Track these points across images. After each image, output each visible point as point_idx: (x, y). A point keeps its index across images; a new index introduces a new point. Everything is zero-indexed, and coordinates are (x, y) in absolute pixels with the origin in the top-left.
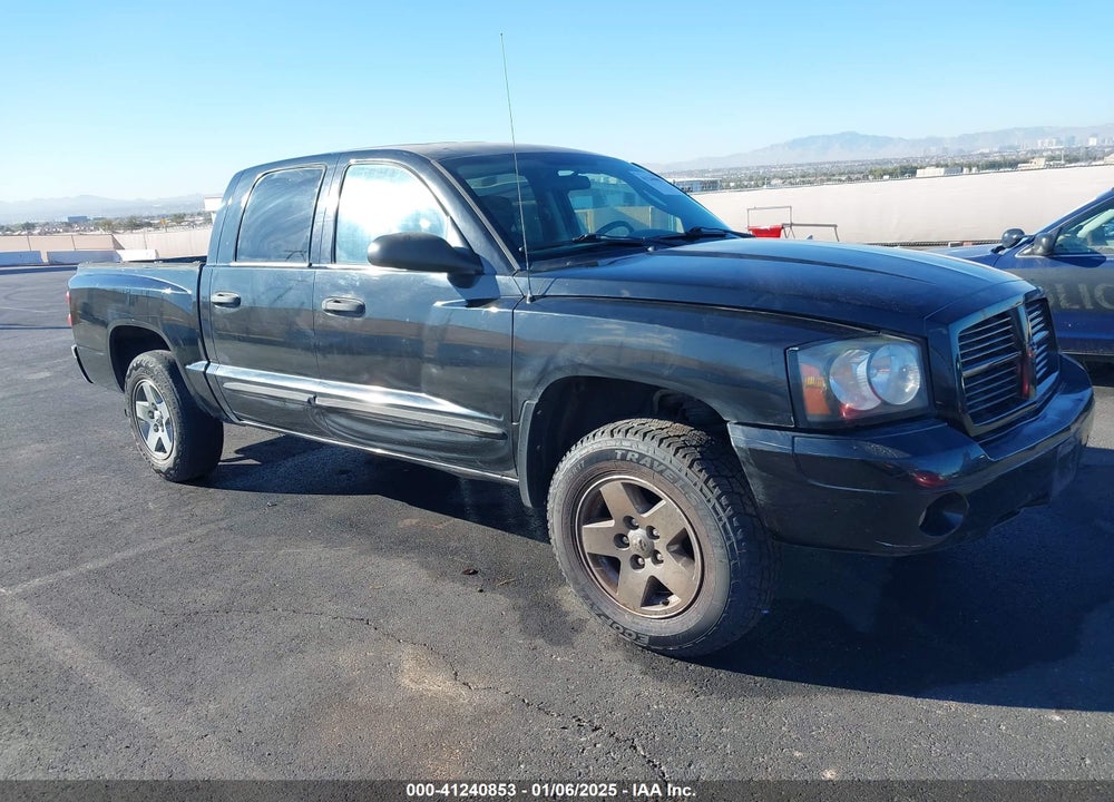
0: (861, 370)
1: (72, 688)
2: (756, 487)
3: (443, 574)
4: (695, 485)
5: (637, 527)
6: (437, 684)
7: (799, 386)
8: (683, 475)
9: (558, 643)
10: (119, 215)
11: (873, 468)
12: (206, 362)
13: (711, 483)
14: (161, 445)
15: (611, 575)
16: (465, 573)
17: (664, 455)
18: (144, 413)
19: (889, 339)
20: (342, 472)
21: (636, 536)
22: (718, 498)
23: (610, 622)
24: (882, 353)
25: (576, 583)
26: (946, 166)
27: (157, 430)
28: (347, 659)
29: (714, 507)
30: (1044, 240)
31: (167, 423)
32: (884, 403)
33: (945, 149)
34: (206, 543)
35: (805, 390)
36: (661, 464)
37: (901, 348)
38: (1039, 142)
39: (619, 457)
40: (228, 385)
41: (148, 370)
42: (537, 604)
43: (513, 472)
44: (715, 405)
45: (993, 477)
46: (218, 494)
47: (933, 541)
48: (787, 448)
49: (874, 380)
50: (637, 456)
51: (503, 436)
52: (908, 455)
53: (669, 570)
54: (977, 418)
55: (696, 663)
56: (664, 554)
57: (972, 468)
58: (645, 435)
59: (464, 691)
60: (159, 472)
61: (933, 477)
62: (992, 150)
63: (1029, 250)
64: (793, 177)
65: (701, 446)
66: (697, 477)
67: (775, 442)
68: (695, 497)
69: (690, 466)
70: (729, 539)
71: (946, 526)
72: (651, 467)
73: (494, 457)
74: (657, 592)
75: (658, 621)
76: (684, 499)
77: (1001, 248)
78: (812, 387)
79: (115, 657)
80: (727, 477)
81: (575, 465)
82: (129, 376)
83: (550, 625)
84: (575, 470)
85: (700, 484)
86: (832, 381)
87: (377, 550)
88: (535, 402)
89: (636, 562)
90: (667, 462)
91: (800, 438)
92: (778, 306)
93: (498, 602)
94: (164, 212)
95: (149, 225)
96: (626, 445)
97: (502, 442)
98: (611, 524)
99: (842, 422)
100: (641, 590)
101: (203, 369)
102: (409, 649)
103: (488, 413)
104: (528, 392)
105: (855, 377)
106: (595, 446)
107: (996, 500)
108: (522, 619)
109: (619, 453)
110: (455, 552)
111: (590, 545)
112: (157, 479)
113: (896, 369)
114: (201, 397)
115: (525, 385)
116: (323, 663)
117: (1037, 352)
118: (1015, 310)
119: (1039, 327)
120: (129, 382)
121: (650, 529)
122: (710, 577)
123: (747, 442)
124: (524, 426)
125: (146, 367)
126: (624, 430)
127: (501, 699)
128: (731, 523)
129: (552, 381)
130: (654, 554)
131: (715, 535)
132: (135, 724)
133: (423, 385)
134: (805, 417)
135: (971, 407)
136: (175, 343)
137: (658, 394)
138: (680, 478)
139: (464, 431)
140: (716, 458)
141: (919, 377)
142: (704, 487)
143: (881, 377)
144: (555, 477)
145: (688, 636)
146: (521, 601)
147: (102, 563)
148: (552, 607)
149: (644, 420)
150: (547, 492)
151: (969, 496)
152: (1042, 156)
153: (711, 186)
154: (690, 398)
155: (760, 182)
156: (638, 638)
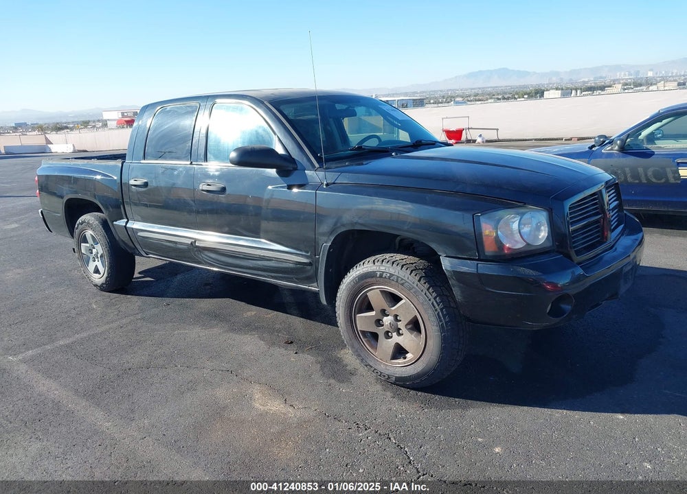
0: (515, 226)
1: (62, 413)
2: (457, 292)
3: (273, 344)
4: (422, 291)
5: (388, 315)
6: (275, 406)
7: (481, 234)
8: (415, 286)
9: (343, 382)
10: (47, 121)
11: (522, 280)
12: (126, 220)
13: (431, 290)
14: (98, 269)
15: (373, 342)
16: (286, 343)
17: (404, 274)
18: (86, 251)
19: (531, 208)
20: (206, 284)
21: (387, 320)
22: (435, 298)
23: (373, 369)
24: (527, 216)
25: (353, 347)
26: (562, 89)
27: (94, 261)
28: (222, 393)
29: (433, 304)
30: (619, 142)
31: (101, 256)
32: (528, 244)
33: (562, 79)
34: (129, 327)
35: (484, 238)
36: (402, 279)
37: (538, 213)
38: (618, 74)
39: (378, 275)
40: (140, 234)
41: (89, 225)
42: (329, 360)
43: (315, 284)
44: (433, 246)
45: (588, 284)
46: (134, 298)
47: (555, 320)
48: (473, 270)
49: (522, 231)
50: (388, 275)
51: (310, 264)
52: (540, 273)
53: (407, 339)
54: (578, 253)
55: (421, 391)
56: (404, 330)
57: (576, 280)
58: (393, 263)
59: (291, 410)
60: (96, 285)
61: (555, 285)
62: (589, 79)
63: (610, 148)
64: (469, 96)
65: (425, 269)
66: (424, 286)
67: (467, 267)
68: (422, 298)
69: (419, 281)
70: (441, 321)
71: (562, 312)
72: (397, 281)
73: (304, 276)
74: (400, 352)
75: (400, 368)
76: (415, 299)
77: (593, 146)
78: (487, 235)
79: (85, 395)
80: (440, 287)
81: (352, 281)
82: (77, 229)
83: (338, 372)
84: (352, 283)
85: (425, 290)
86: (499, 233)
87: (233, 330)
88: (329, 244)
89: (387, 335)
90: (406, 279)
91: (481, 264)
92: (469, 191)
93: (307, 360)
94: (76, 120)
95: (67, 128)
96: (382, 269)
97: (309, 267)
98: (373, 313)
99: (505, 255)
100: (390, 351)
101: (124, 224)
102: (257, 387)
103: (301, 251)
104: (325, 238)
105: (511, 230)
106: (364, 270)
107: (589, 297)
108: (322, 369)
109: (378, 273)
110: (279, 331)
111: (361, 325)
112: (95, 290)
113: (534, 226)
114: (122, 240)
115: (323, 234)
116: (208, 396)
117: (612, 214)
118: (600, 191)
119: (613, 199)
120: (77, 232)
121: (396, 316)
122: (430, 342)
123: (451, 267)
124: (322, 258)
125: (88, 223)
126: (381, 260)
127: (312, 413)
128: (442, 313)
129: (339, 232)
130: (398, 331)
131: (433, 319)
132: (103, 432)
133: (261, 234)
134: (484, 253)
135: (574, 247)
136: (107, 208)
137: (399, 238)
138: (413, 287)
139: (287, 261)
140: (434, 276)
141: (547, 229)
142: (427, 292)
143: (526, 230)
144: (341, 287)
145: (418, 376)
146: (320, 359)
147: (68, 341)
148: (338, 361)
149: (392, 255)
150: (336, 296)
151: (574, 296)
152: (620, 83)
153: (419, 103)
154: (417, 241)
155: (449, 100)
156: (389, 378)
